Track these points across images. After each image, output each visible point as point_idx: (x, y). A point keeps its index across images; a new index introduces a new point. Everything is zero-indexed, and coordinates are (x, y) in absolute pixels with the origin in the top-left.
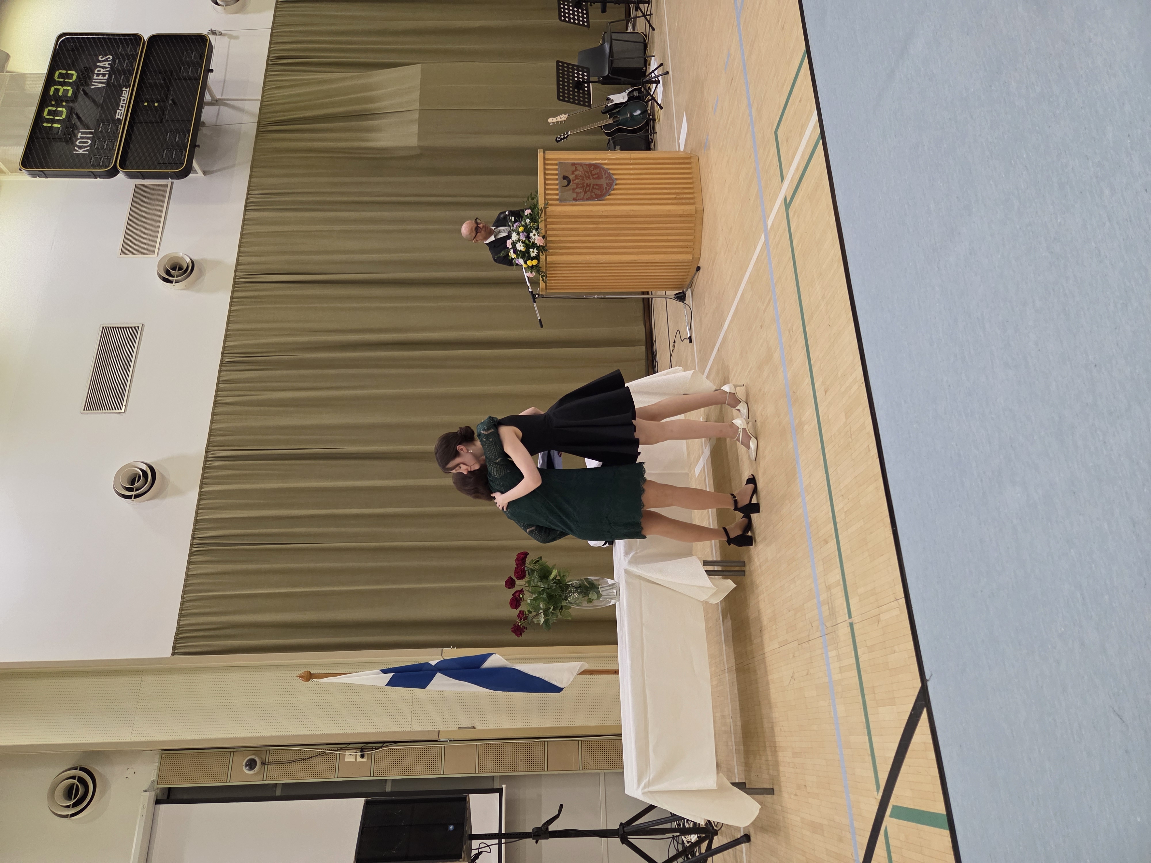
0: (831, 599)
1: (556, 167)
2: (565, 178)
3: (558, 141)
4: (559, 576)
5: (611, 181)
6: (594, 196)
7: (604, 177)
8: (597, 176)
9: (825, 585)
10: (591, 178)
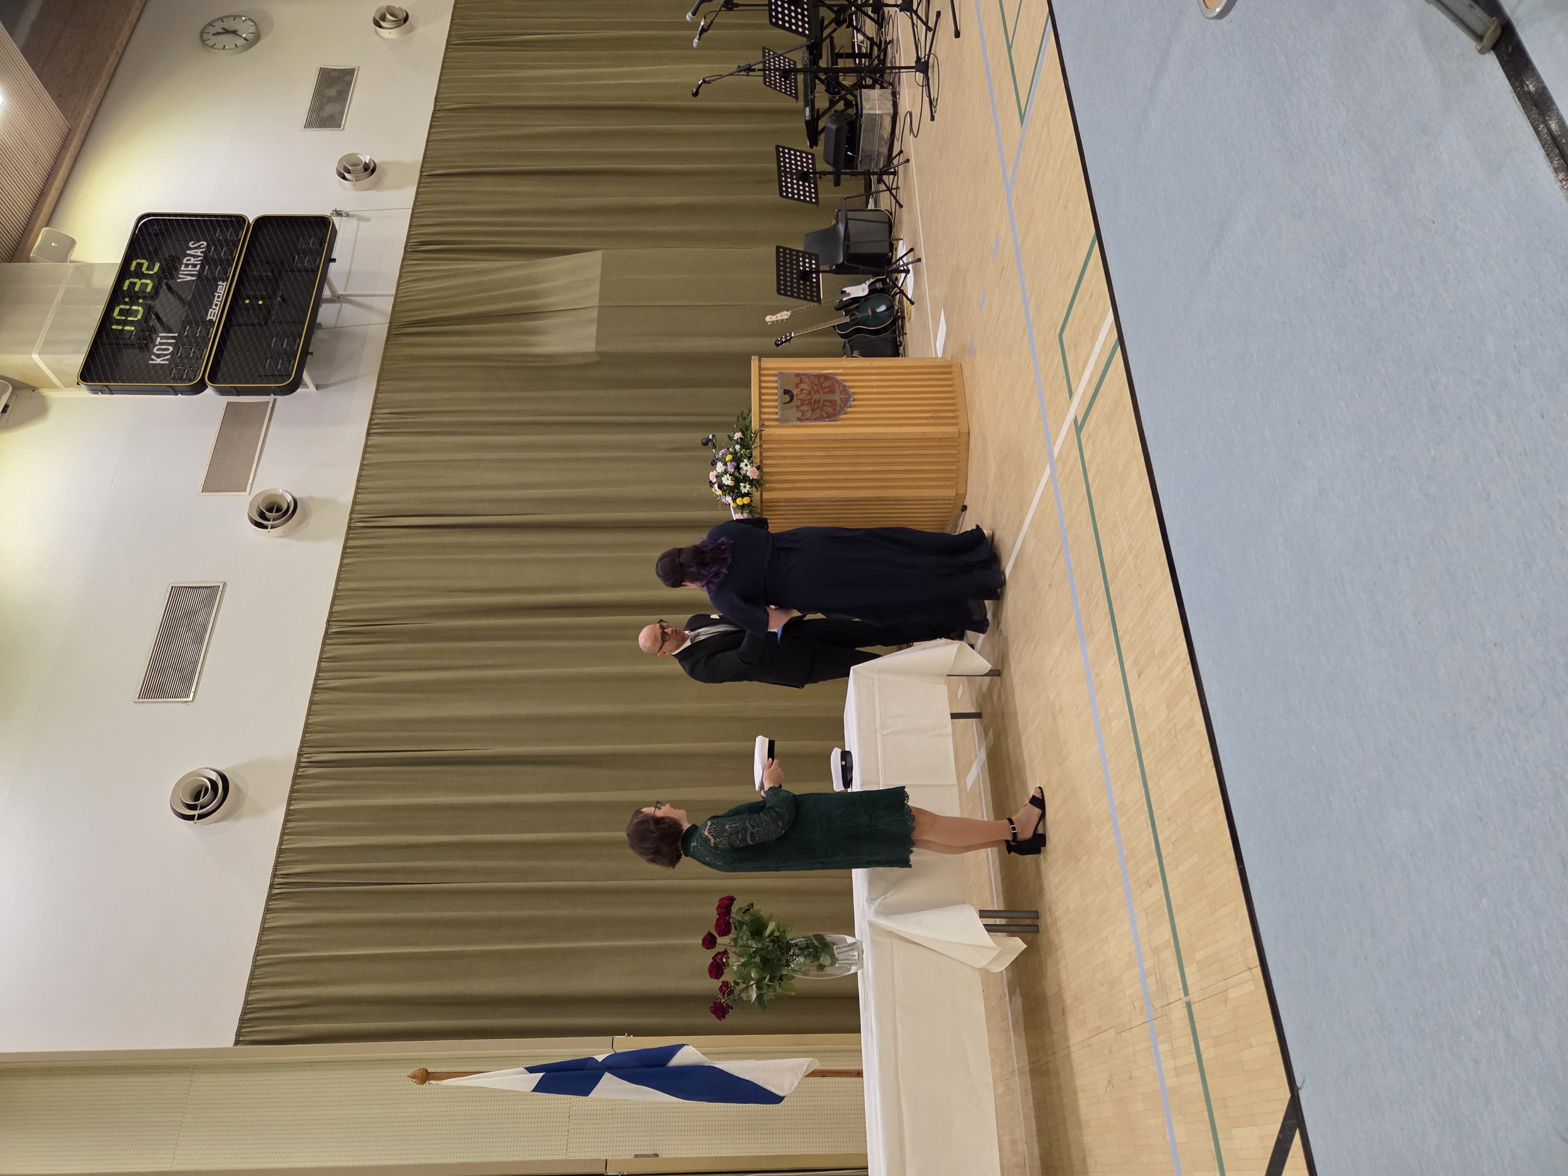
0: (1159, 967)
1: (775, 378)
2: (786, 392)
3: (778, 345)
4: (778, 930)
5: (847, 396)
6: (825, 415)
7: (838, 390)
8: (828, 389)
9: (1150, 945)
10: (820, 390)
